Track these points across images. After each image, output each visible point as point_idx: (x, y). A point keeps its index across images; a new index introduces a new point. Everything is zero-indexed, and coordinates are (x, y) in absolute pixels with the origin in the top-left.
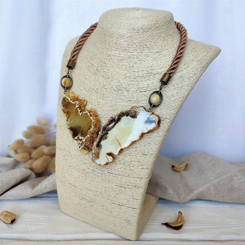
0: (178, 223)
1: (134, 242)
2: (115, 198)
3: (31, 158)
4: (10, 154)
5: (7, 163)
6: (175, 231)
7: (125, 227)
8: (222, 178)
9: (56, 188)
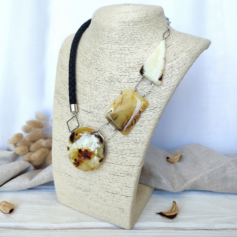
0: (172, 213)
1: (129, 230)
2: (109, 187)
3: (29, 151)
4: (10, 148)
5: (7, 156)
6: (170, 220)
7: (119, 216)
8: (215, 168)
9: (53, 179)
